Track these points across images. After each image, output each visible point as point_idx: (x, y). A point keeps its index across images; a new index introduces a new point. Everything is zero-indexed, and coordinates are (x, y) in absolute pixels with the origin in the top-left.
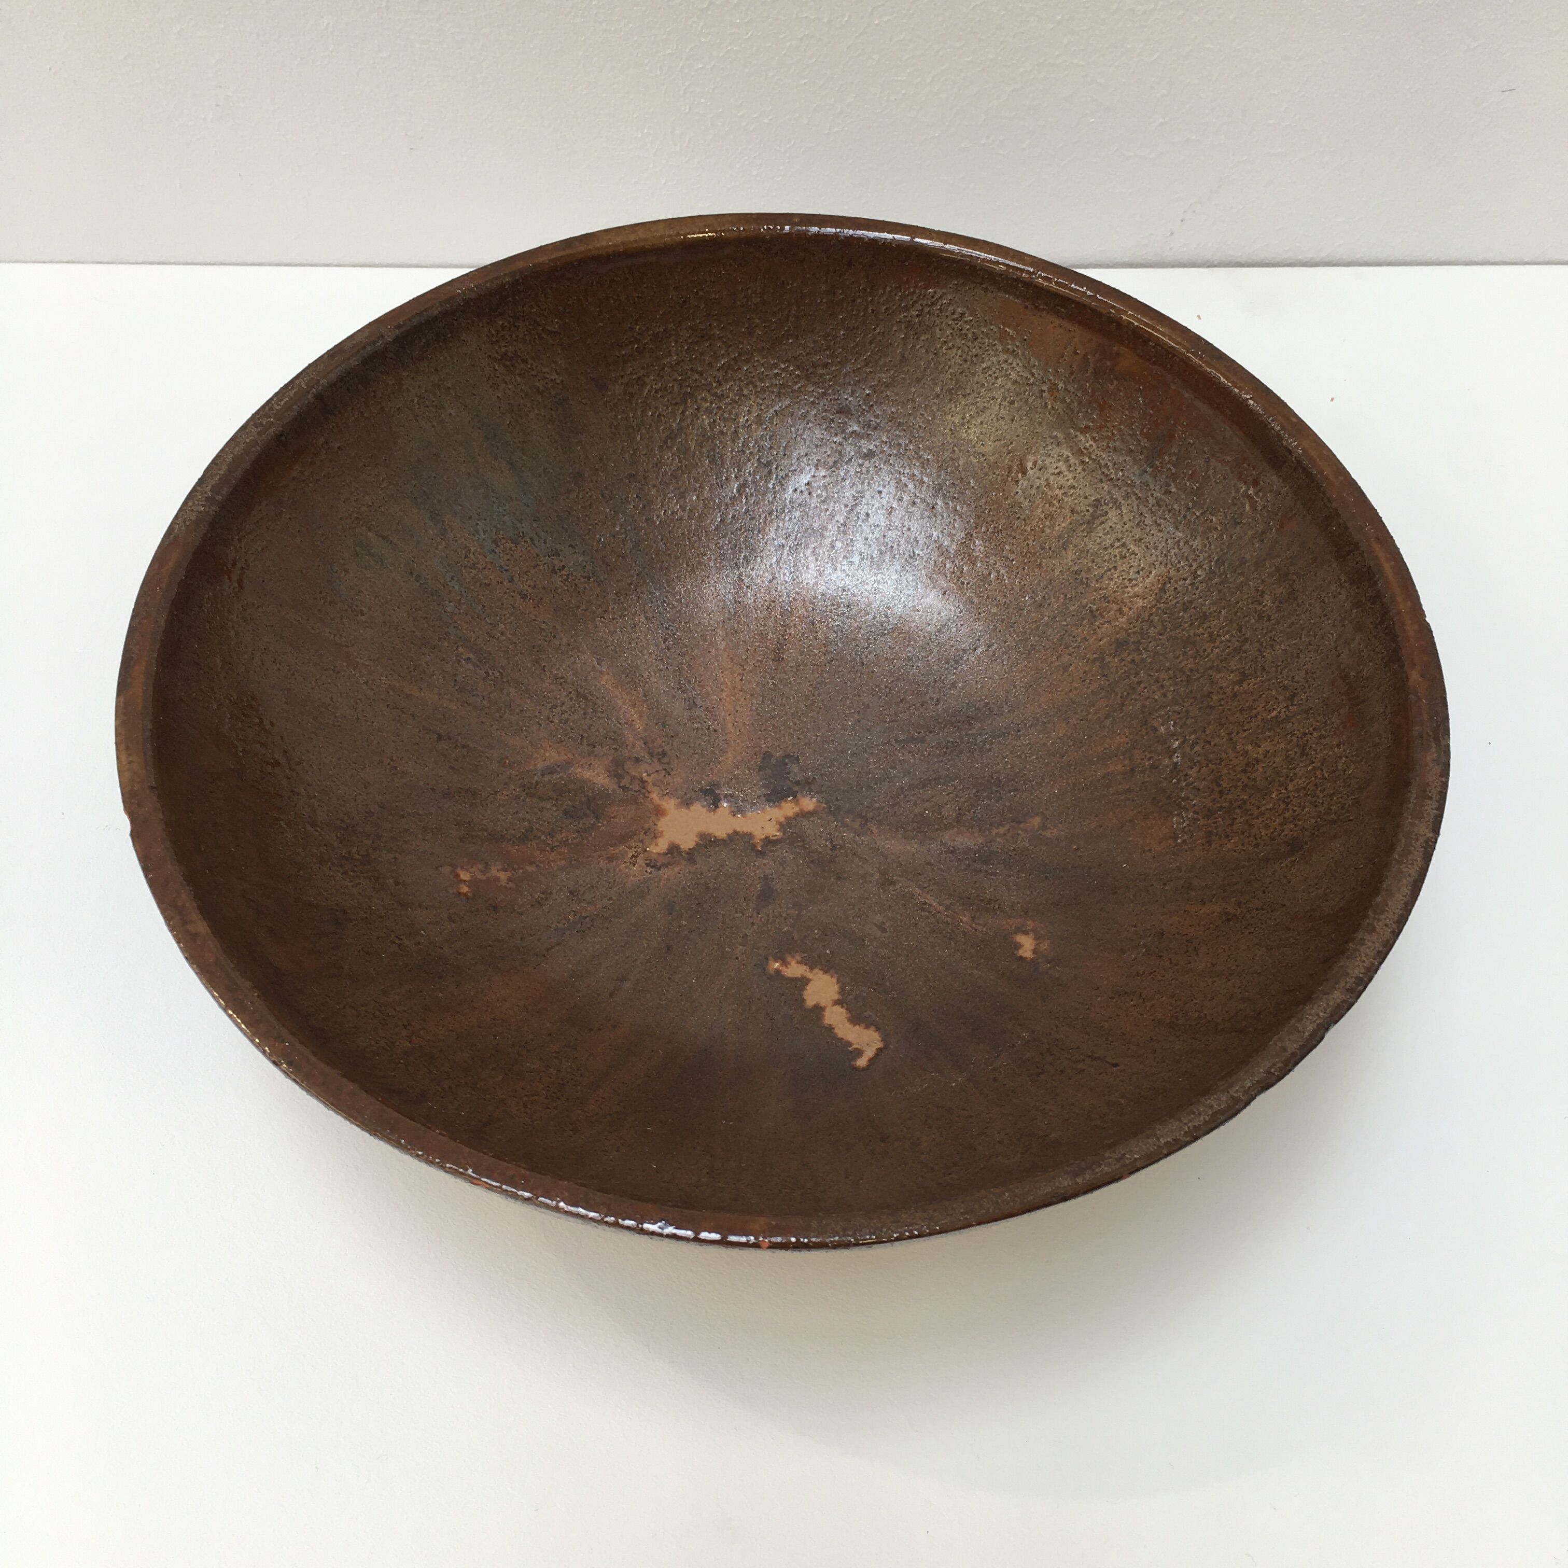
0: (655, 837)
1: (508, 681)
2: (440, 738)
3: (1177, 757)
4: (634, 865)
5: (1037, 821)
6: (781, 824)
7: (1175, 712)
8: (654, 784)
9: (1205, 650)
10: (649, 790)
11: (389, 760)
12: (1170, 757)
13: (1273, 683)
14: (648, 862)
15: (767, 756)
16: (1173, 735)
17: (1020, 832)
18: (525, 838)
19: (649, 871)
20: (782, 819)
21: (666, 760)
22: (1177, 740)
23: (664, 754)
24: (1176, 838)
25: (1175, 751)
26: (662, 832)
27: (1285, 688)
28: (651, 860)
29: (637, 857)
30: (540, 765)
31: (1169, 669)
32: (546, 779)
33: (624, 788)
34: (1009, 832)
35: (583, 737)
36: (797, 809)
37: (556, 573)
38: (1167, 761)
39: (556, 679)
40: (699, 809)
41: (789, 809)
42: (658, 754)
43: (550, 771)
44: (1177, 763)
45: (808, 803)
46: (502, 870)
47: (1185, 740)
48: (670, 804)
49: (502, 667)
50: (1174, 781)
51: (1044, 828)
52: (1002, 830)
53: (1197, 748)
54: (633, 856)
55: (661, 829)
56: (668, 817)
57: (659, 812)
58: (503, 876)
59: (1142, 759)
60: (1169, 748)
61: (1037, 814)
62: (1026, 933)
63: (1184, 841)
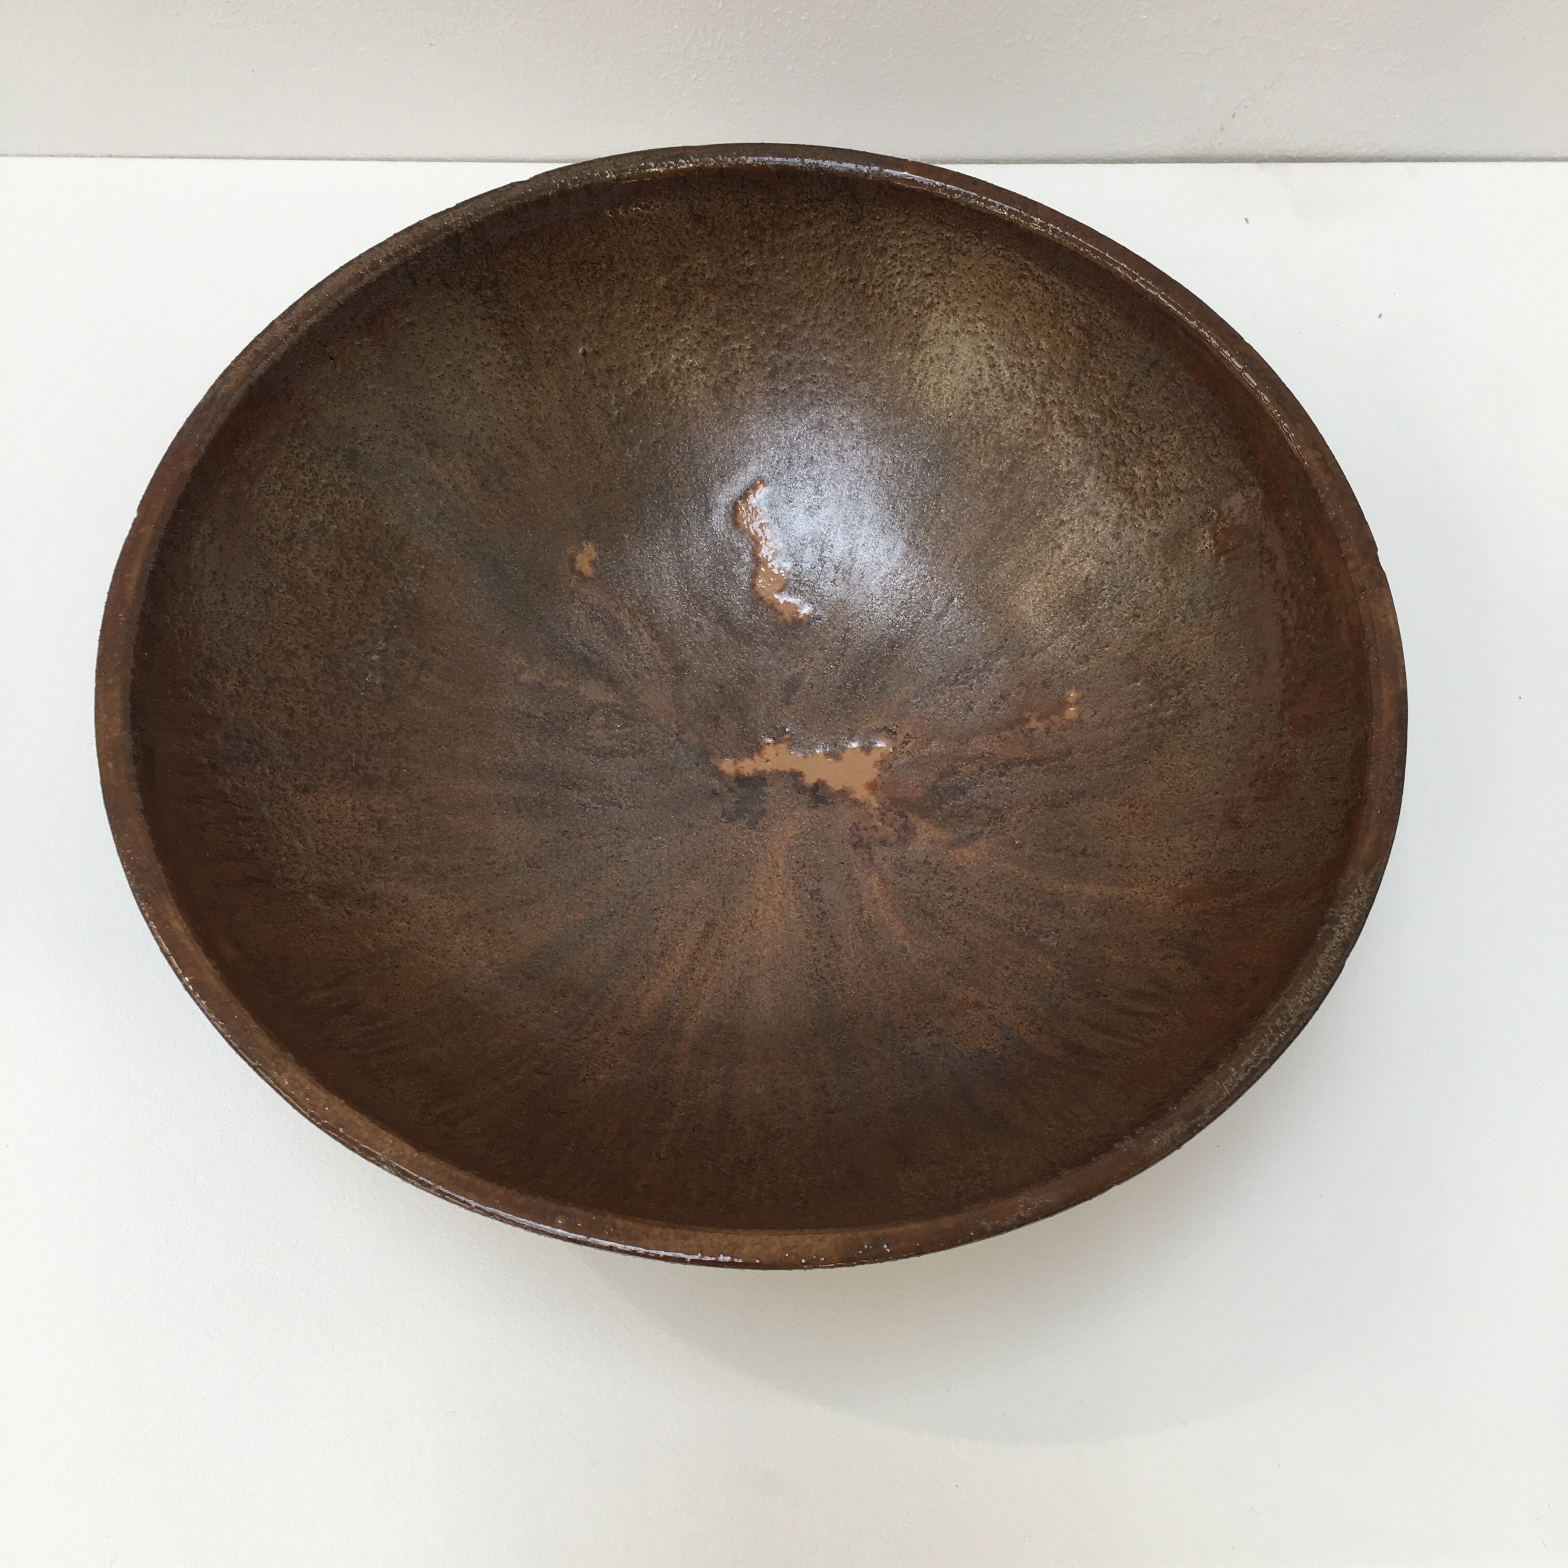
0: (882, 762)
1: (1006, 925)
2: (1083, 853)
3: (381, 646)
4: (908, 734)
5: (524, 677)
6: (759, 753)
7: (359, 686)
8: (872, 816)
9: (304, 709)
10: (878, 812)
11: (1137, 812)
12: (386, 650)
13: (272, 621)
14: (894, 736)
15: (752, 825)
16: (372, 668)
17: (543, 674)
18: (1008, 765)
19: (895, 727)
20: (756, 757)
21: (855, 839)
22: (372, 661)
23: (855, 846)
24: (424, 573)
25: (379, 652)
26: (875, 766)
27: (267, 605)
28: (891, 738)
29: (903, 743)
30: (982, 843)
31: (342, 725)
32: (979, 828)
33: (902, 815)
34: (553, 678)
35: (935, 872)
36: (740, 764)
37: (938, 1029)
38: (391, 649)
39: (954, 933)
40: (835, 784)
41: (748, 766)
42: (861, 846)
43: (973, 837)
44: (384, 641)
45: (728, 766)
46: (1034, 730)
47: (366, 654)
48: (861, 794)
49: (1010, 937)
50: (395, 627)
51: (521, 669)
52: (558, 683)
53: (363, 637)
54: (907, 743)
55: (875, 770)
56: (864, 782)
57: (872, 787)
58: (1033, 723)
59: (409, 669)
60: (382, 661)
61: (521, 684)
62: (581, 573)
63: (420, 563)
